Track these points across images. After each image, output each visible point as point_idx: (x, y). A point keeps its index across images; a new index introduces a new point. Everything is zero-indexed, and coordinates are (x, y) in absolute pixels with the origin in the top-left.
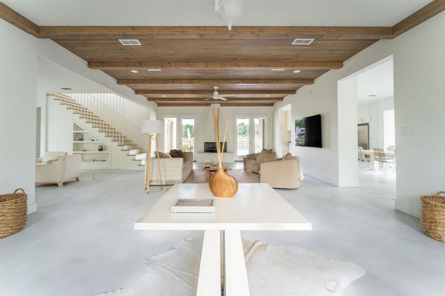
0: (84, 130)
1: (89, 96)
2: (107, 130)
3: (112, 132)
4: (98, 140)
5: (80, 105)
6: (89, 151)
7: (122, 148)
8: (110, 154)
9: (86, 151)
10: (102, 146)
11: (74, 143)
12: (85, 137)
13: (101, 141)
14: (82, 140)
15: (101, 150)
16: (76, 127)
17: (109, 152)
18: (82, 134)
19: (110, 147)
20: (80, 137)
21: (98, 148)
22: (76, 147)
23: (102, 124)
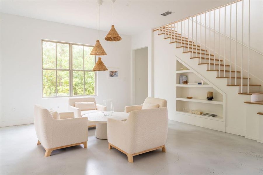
0: (188, 69)
1: (191, 22)
2: (219, 68)
3: (227, 71)
4: (207, 84)
5: (180, 35)
6: (195, 98)
7: (246, 98)
8: (224, 106)
9: (191, 98)
10: (212, 93)
11: (177, 87)
12: (190, 79)
13: (210, 85)
14: (186, 82)
15: (210, 99)
16: (180, 66)
17: (223, 103)
18: (186, 75)
19: (224, 95)
20: (184, 79)
21: (206, 95)
22: (180, 92)
23: (213, 60)
